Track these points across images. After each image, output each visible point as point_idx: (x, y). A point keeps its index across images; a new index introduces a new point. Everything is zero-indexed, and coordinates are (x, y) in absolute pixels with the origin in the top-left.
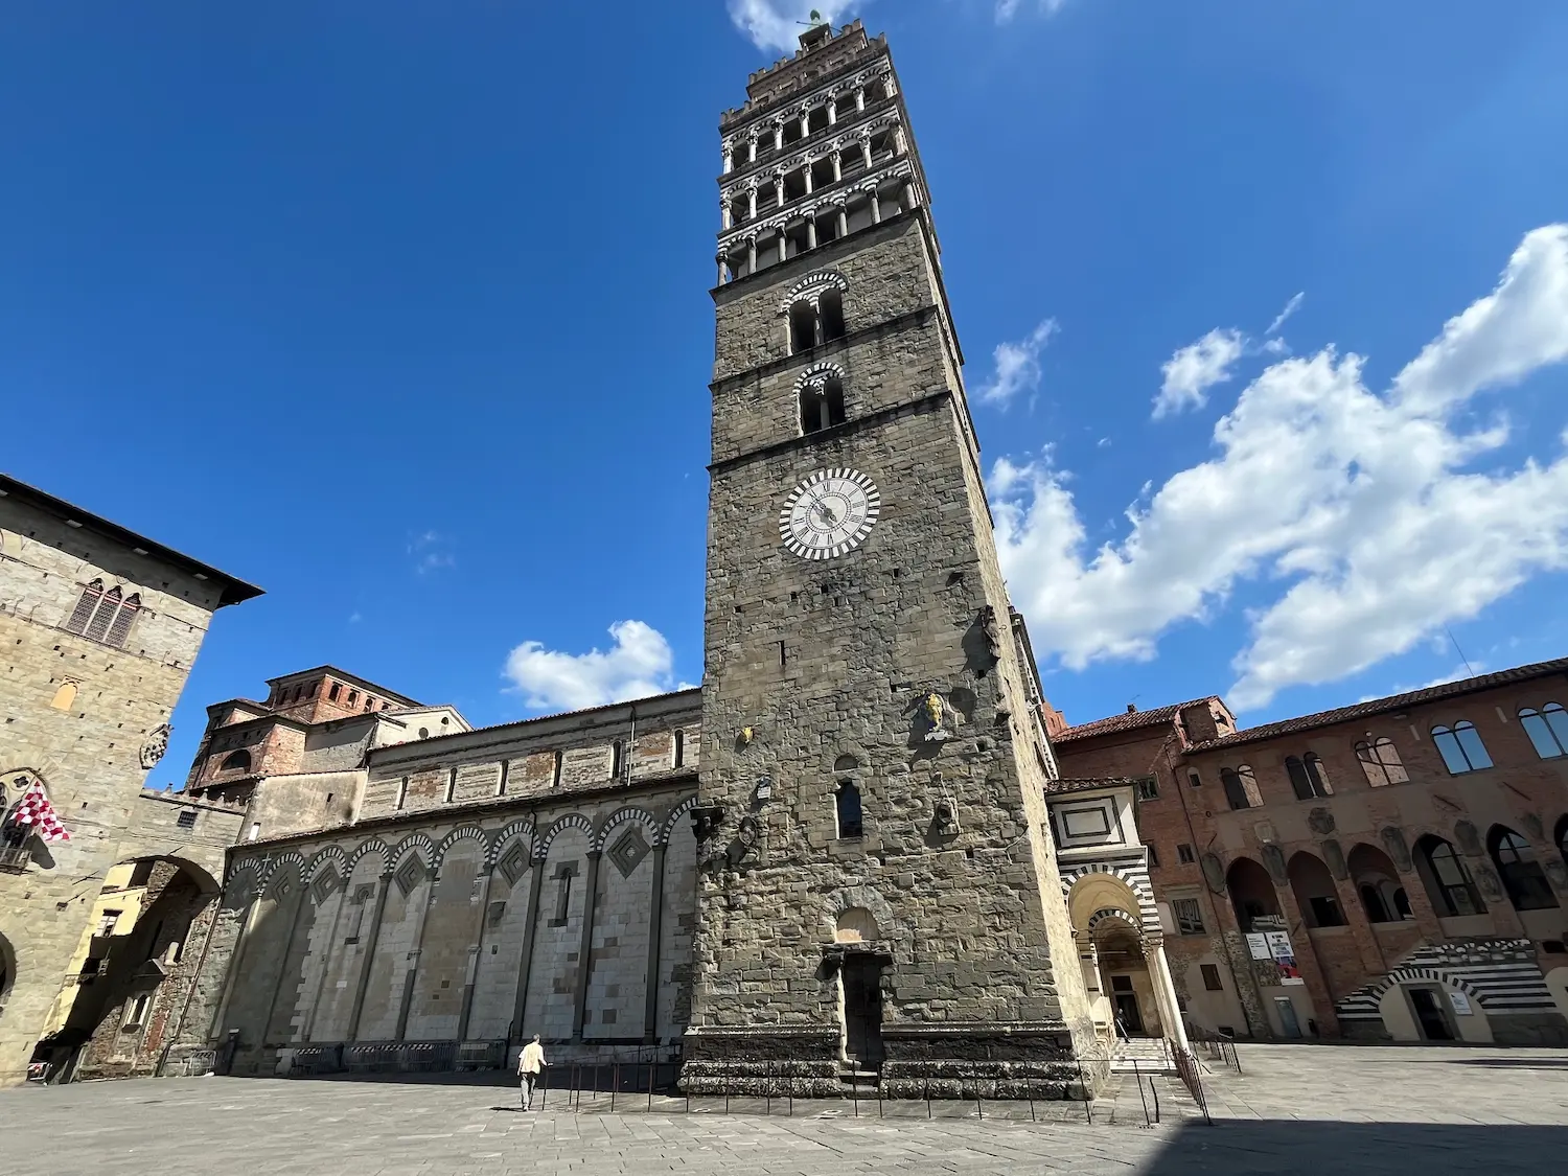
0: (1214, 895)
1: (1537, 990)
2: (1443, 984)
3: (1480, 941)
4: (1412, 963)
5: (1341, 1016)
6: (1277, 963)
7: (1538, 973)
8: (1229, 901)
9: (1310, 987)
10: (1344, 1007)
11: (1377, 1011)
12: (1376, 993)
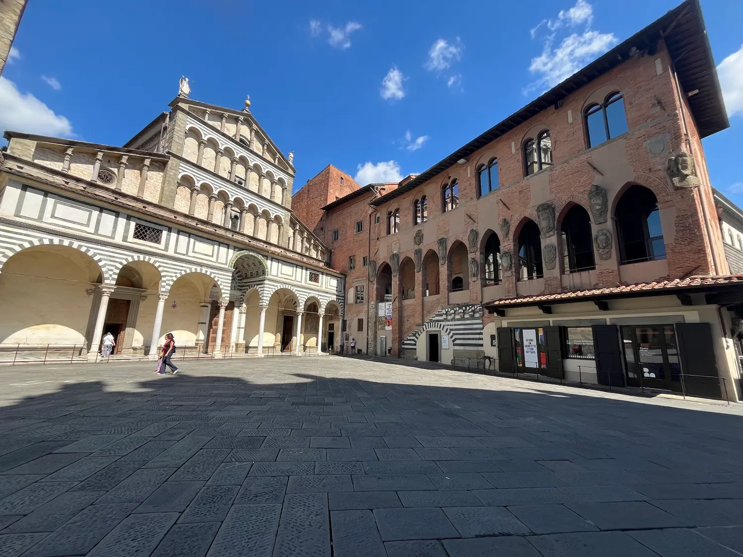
0: (370, 283)
1: (478, 336)
2: (442, 330)
3: (460, 307)
4: (433, 319)
5: (403, 346)
6: (386, 318)
7: (481, 326)
8: (375, 286)
9: (393, 331)
10: (406, 342)
11: (415, 345)
12: (417, 335)
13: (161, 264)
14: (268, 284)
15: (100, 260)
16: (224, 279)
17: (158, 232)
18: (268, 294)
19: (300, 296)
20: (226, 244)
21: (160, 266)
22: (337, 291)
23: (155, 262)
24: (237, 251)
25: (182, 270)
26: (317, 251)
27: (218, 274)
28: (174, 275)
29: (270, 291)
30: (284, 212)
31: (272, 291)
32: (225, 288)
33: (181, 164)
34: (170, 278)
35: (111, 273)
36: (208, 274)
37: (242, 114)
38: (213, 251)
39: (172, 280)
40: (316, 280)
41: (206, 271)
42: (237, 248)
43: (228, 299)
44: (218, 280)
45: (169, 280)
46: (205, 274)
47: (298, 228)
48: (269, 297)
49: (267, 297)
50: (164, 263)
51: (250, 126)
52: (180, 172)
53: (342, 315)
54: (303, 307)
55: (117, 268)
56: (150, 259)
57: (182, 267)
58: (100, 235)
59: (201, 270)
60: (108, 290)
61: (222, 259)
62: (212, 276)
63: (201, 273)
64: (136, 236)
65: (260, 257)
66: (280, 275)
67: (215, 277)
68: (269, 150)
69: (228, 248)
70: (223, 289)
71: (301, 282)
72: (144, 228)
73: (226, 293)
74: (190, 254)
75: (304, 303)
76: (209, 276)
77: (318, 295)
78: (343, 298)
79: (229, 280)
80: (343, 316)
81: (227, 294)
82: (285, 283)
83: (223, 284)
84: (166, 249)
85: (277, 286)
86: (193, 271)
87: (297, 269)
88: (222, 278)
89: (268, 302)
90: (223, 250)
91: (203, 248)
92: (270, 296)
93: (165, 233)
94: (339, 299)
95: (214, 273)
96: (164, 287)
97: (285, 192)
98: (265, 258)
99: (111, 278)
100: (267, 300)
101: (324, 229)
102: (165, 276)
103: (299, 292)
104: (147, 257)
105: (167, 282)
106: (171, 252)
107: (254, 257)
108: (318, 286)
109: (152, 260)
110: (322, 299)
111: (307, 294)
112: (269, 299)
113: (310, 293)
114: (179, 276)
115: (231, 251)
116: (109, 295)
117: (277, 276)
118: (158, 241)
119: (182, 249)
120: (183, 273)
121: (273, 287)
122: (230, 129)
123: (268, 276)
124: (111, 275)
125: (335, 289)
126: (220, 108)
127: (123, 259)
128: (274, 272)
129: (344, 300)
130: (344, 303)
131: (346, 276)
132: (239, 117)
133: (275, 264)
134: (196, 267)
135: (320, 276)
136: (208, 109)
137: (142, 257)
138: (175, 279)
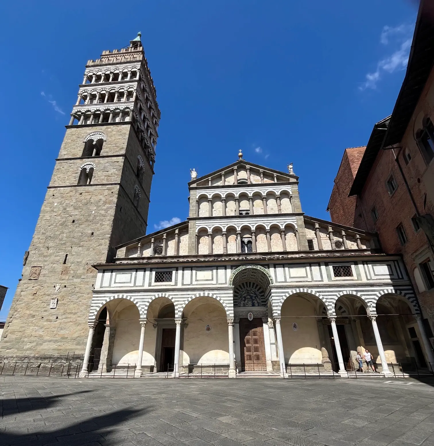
13: (174, 296)
14: (276, 293)
15: (137, 303)
16: (226, 297)
17: (170, 273)
18: (278, 303)
19: (325, 297)
20: (223, 266)
21: (172, 298)
22: (391, 279)
23: (169, 295)
24: (235, 269)
25: (188, 298)
26: (355, 241)
27: (220, 294)
28: (183, 303)
29: (280, 299)
30: (295, 218)
31: (283, 299)
32: (228, 305)
33: (197, 222)
34: (181, 306)
35: (143, 310)
36: (210, 295)
37: (234, 165)
38: (212, 275)
39: (182, 307)
40: (349, 273)
41: (209, 294)
42: (234, 266)
43: (233, 315)
44: (220, 300)
45: (180, 308)
46: (208, 297)
47: (317, 226)
48: (279, 306)
49: (277, 306)
50: (175, 295)
51: (245, 169)
52: (196, 228)
53: (419, 312)
54: (334, 310)
55: (146, 306)
56: (165, 294)
57: (189, 295)
58: (137, 286)
59: (204, 293)
60: (143, 322)
61: (222, 280)
62: (214, 297)
63: (204, 297)
64: (157, 280)
65: (259, 267)
66: (288, 280)
67: (217, 297)
68: (266, 175)
69: (226, 269)
70: (226, 306)
71: (322, 281)
72: (161, 274)
73: (229, 310)
74: (194, 282)
75: (334, 305)
76: (212, 297)
77: (355, 291)
78: (410, 287)
79: (231, 297)
80: (421, 314)
81: (231, 310)
82: (299, 287)
83: (225, 302)
84: (176, 284)
85: (288, 292)
86: (198, 296)
87: (312, 267)
88: (224, 297)
89: (279, 312)
90: (221, 272)
91: (204, 275)
92: (281, 304)
93: (174, 272)
94: (400, 290)
95: (216, 294)
96: (177, 314)
97: (292, 200)
98: (267, 267)
99: (143, 313)
100: (278, 310)
101: (362, 215)
102: (177, 305)
103: (321, 294)
104: (164, 294)
105: (179, 309)
106: (179, 286)
107: (253, 269)
108: (353, 280)
109: (167, 294)
110: (364, 295)
111: (337, 294)
112: (280, 308)
113: (340, 291)
114: (187, 302)
115: (229, 271)
116: (144, 326)
117: (286, 282)
118: (170, 280)
119: (187, 281)
120: (190, 299)
121: (284, 294)
122: (231, 180)
123: (272, 283)
124: (143, 312)
125: (389, 277)
126: (216, 172)
127: (149, 299)
128: (280, 278)
129: (413, 289)
130: (414, 293)
131: (401, 256)
132: (233, 168)
133: (280, 270)
134: (199, 293)
135: (353, 267)
136: (209, 178)
137: (160, 294)
138: (184, 306)
